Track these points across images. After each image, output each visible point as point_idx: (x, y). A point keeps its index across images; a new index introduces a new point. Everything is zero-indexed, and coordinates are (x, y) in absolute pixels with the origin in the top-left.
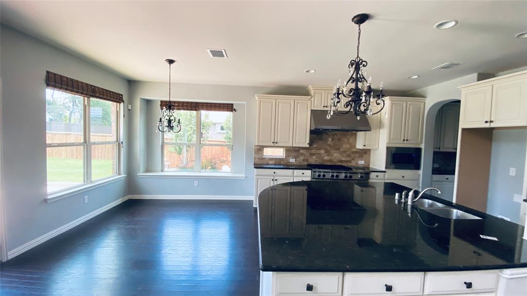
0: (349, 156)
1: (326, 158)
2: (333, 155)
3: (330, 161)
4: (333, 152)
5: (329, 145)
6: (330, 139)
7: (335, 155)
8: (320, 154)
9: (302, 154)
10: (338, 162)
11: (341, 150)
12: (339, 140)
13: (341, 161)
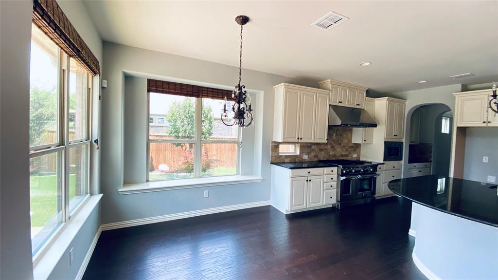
0: (347, 150)
1: (332, 153)
2: (336, 150)
3: (335, 156)
4: (336, 146)
5: (334, 141)
6: (335, 135)
7: (338, 150)
8: (327, 149)
9: (313, 150)
10: (339, 157)
11: (342, 145)
12: (341, 135)
13: (342, 156)
